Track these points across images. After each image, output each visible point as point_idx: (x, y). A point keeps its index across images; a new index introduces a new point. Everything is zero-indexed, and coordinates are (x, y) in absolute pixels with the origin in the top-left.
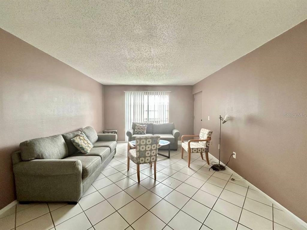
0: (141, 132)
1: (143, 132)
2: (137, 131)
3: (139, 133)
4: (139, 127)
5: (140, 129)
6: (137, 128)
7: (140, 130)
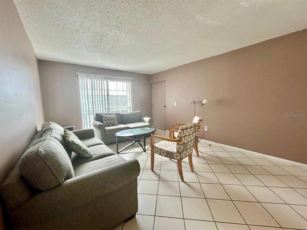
0: (113, 123)
1: (115, 123)
2: (107, 123)
3: (111, 125)
4: (108, 118)
5: (111, 120)
6: (106, 120)
7: (111, 122)
